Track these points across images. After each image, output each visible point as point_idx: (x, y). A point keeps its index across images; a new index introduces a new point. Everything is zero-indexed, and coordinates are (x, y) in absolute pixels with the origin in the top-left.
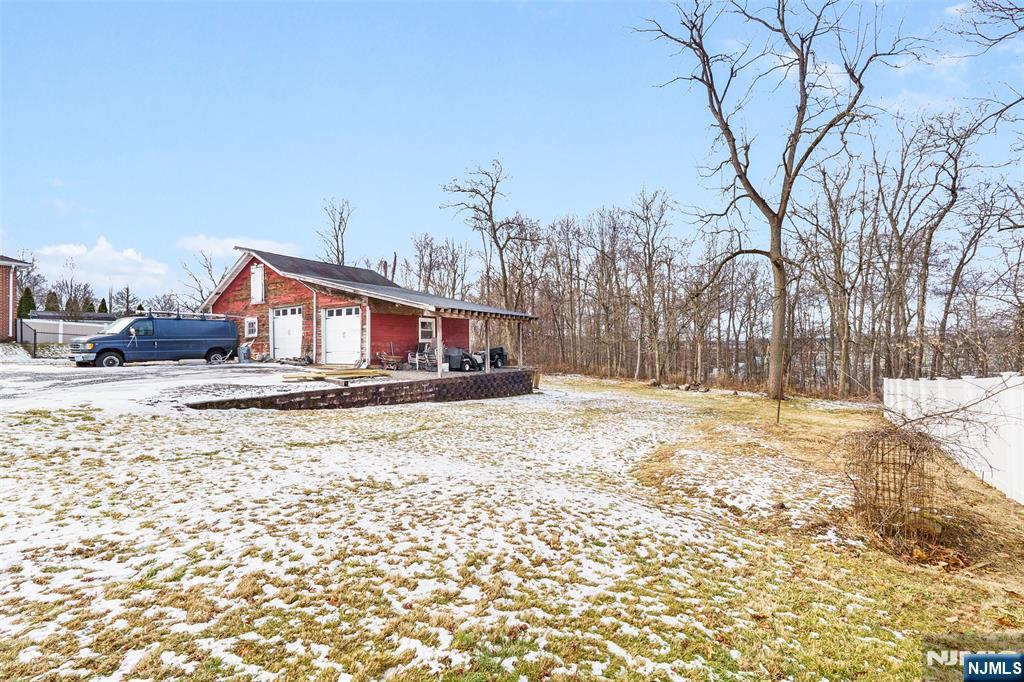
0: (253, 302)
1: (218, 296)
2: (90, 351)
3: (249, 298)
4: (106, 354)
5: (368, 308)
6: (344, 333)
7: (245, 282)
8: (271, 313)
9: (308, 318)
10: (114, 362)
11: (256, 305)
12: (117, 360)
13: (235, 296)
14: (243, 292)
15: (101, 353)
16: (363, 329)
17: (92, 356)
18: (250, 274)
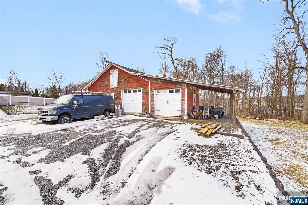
0: (112, 87)
1: (91, 84)
2: (55, 115)
3: (109, 85)
4: (64, 115)
5: (186, 90)
6: (168, 102)
7: (106, 78)
8: (122, 92)
9: (145, 94)
10: (67, 120)
11: (113, 88)
12: (68, 119)
13: (101, 84)
14: (105, 82)
15: (60, 116)
16: (182, 100)
17: (56, 118)
18: (109, 74)
